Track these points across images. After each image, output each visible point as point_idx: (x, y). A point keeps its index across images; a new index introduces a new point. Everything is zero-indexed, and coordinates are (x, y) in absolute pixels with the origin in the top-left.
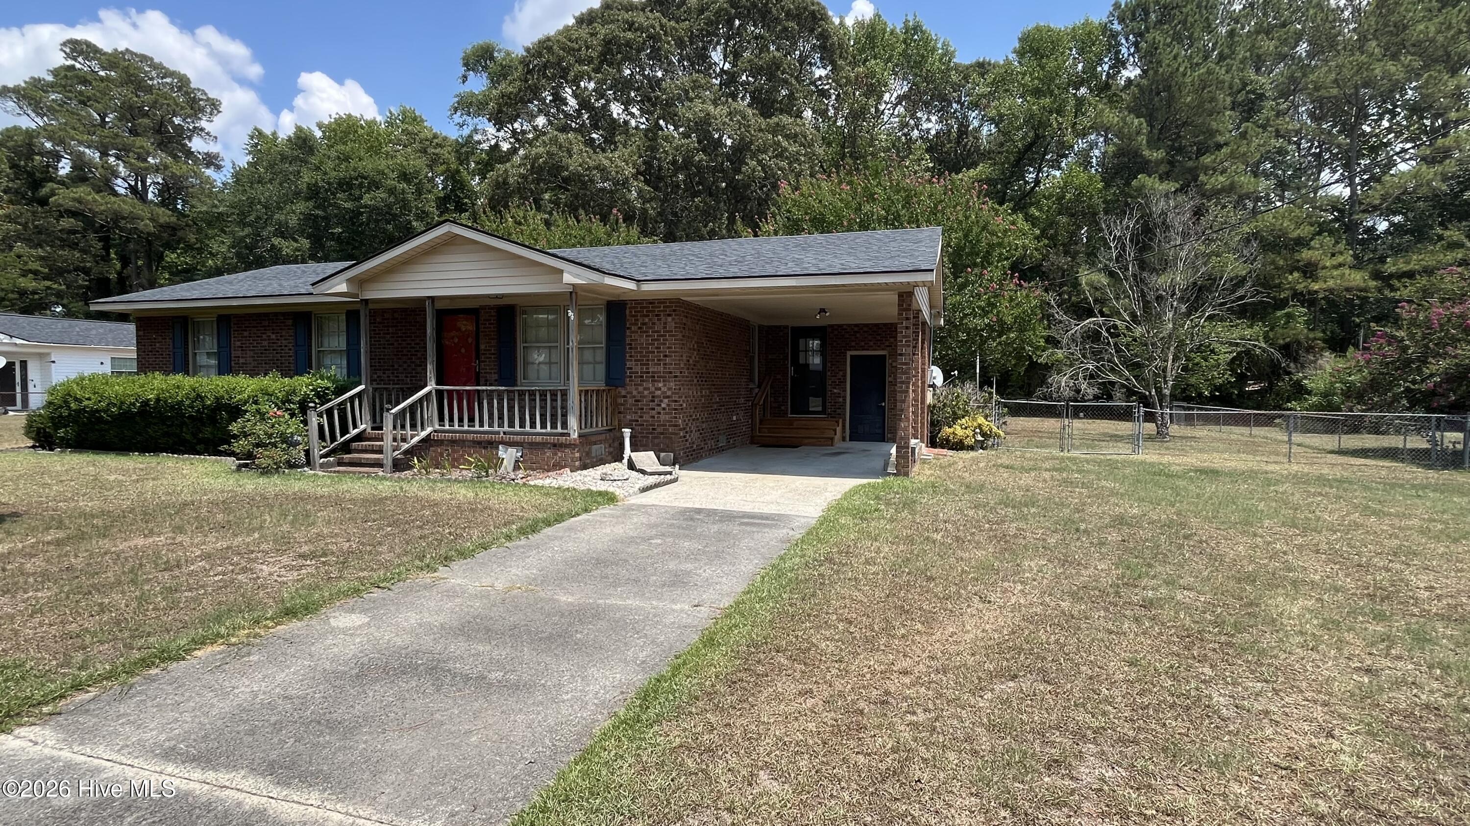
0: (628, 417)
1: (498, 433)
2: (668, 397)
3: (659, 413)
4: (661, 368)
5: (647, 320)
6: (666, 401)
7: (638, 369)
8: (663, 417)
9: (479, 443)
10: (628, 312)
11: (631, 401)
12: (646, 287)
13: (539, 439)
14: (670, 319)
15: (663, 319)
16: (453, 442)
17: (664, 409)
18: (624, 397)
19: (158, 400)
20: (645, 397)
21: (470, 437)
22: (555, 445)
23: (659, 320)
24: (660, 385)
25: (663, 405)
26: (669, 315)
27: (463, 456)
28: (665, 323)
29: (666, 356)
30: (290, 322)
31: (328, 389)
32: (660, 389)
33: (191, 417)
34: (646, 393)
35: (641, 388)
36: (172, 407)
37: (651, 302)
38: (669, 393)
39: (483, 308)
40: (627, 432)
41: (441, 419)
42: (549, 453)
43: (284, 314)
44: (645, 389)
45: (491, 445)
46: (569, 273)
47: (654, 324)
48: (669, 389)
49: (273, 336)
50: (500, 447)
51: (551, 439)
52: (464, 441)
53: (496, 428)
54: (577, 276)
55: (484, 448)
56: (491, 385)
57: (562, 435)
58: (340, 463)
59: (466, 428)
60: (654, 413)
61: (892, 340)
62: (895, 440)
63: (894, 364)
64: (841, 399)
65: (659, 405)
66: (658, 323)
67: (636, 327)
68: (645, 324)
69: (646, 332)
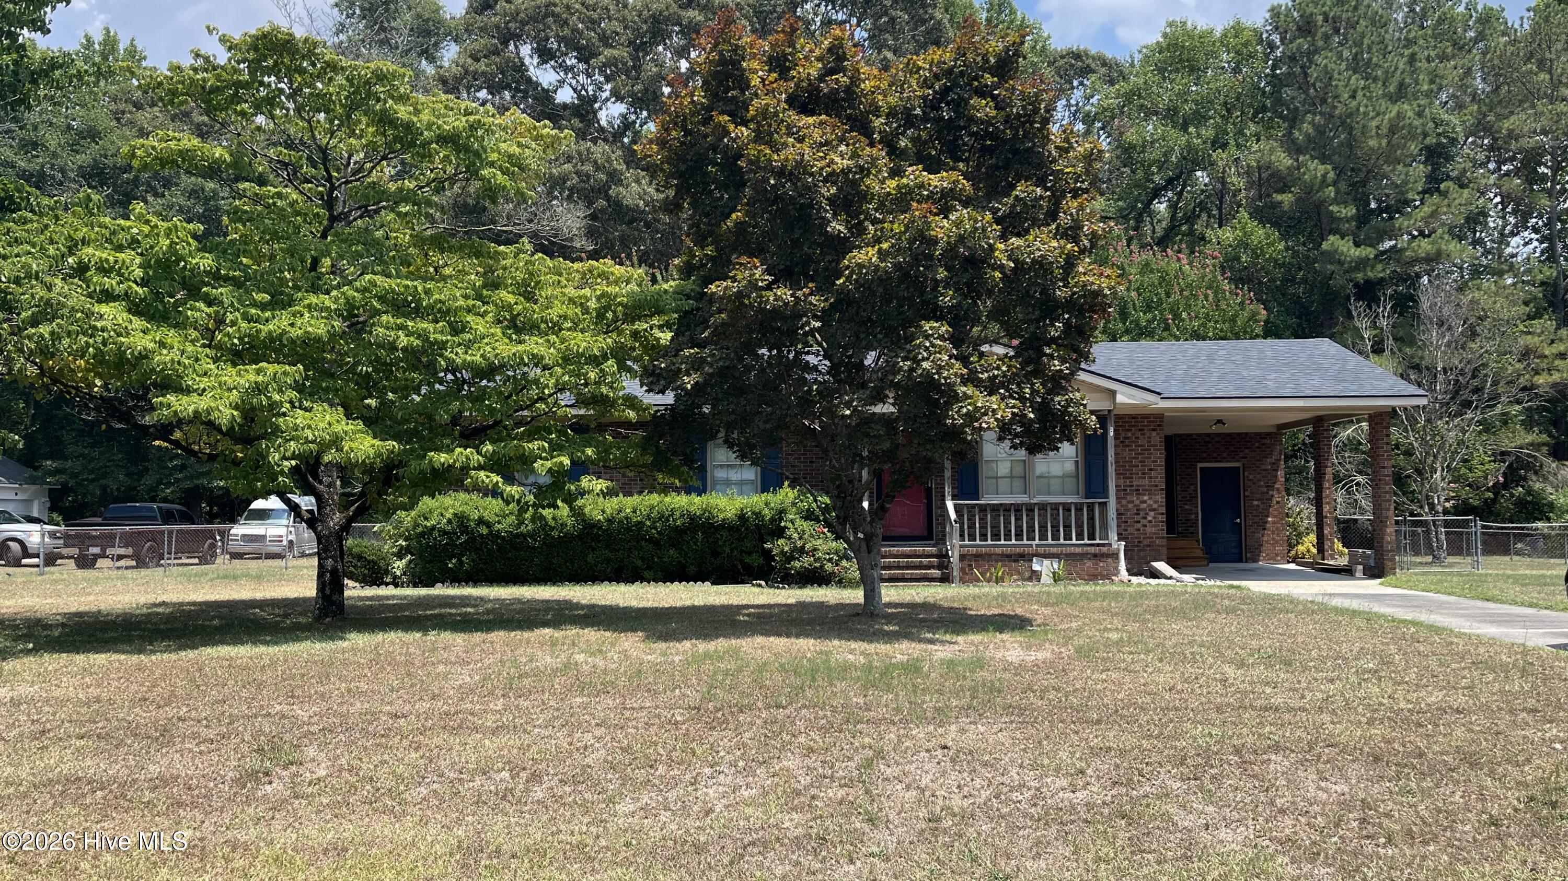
1: (1029, 546)
2: (1154, 510)
3: (1145, 526)
4: (1146, 482)
5: (1129, 434)
6: (1152, 513)
7: (1121, 482)
8: (1148, 530)
9: (1008, 556)
13: (1077, 550)
14: (1154, 434)
15: (1147, 434)
17: (1150, 521)
20: (1129, 510)
21: (999, 551)
22: (1095, 556)
23: (1145, 434)
24: (1146, 498)
25: (1149, 518)
26: (1154, 430)
27: (990, 570)
28: (1150, 438)
29: (1151, 470)
32: (1145, 502)
34: (1130, 506)
35: (1124, 502)
37: (1134, 417)
38: (1155, 506)
40: (1122, 545)
42: (1089, 564)
44: (1129, 502)
45: (1027, 557)
46: (1124, 394)
47: (1137, 438)
48: (1156, 502)
50: (1034, 559)
51: (1092, 550)
52: (989, 555)
53: (1026, 542)
54: (1132, 397)
55: (1015, 561)
57: (1103, 545)
59: (990, 542)
60: (1139, 525)
61: (1247, 451)
62: (1256, 560)
63: (1251, 477)
64: (1193, 517)
65: (1145, 518)
66: (1141, 437)
67: (1118, 441)
68: (1128, 438)
69: (1128, 446)
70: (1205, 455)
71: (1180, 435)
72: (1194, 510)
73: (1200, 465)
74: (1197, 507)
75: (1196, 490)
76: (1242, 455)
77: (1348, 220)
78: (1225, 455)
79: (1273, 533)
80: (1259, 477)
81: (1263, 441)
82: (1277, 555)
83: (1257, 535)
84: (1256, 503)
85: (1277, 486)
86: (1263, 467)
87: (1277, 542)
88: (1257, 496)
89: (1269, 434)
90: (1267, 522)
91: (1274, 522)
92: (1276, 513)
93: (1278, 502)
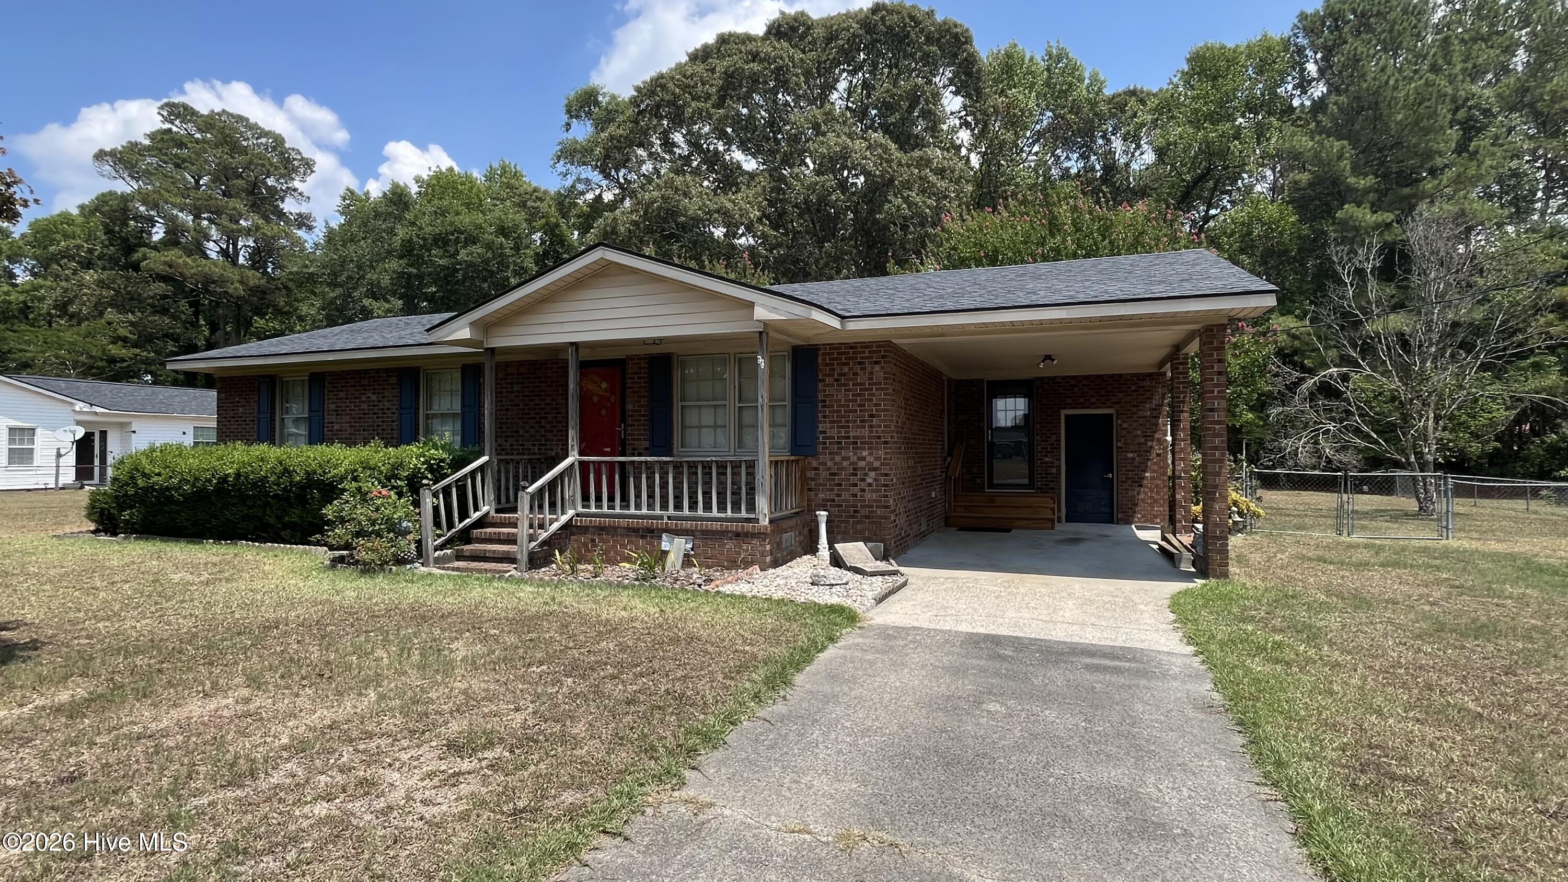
0: (821, 496)
1: (661, 518)
2: (875, 469)
3: (863, 490)
4: (866, 432)
5: (846, 369)
6: (873, 474)
7: (834, 433)
8: (868, 496)
9: (636, 531)
10: (820, 360)
11: (824, 474)
12: (852, 325)
13: (716, 526)
14: (877, 368)
15: (869, 368)
16: (601, 529)
17: (870, 485)
18: (816, 469)
20: (843, 469)
21: (623, 522)
22: (737, 535)
23: (863, 369)
24: (865, 453)
25: (869, 480)
26: (876, 363)
27: (614, 547)
28: (871, 373)
29: (872, 416)
30: (394, 380)
31: (442, 461)
32: (864, 459)
33: (276, 496)
34: (845, 464)
35: (838, 459)
36: (254, 485)
37: (852, 346)
38: (877, 464)
39: (630, 358)
40: (823, 515)
41: (585, 498)
42: (730, 545)
43: (387, 370)
44: (844, 459)
45: (652, 533)
46: (763, 306)
47: (856, 374)
48: (877, 459)
49: (374, 397)
50: (664, 536)
51: (734, 526)
52: (616, 528)
53: (658, 512)
54: (774, 309)
55: (643, 537)
56: (640, 455)
57: (748, 520)
58: (459, 557)
59: (618, 510)
60: (856, 490)
61: (1121, 395)
62: (1128, 522)
63: (1125, 425)
64: (1054, 470)
65: (863, 480)
66: (861, 373)
67: (832, 379)
68: (844, 374)
69: (845, 385)
70: (1069, 401)
71: (1041, 379)
72: (1056, 464)
73: (1064, 412)
74: (1060, 460)
75: (1059, 441)
76: (1115, 399)
77: (1367, 191)
78: (1093, 400)
79: (1151, 490)
80: (1135, 425)
81: (1141, 384)
82: (1156, 517)
83: (1131, 493)
84: (1130, 455)
85: (1157, 436)
86: (1141, 413)
87: (1156, 501)
88: (1132, 447)
89: (1149, 376)
90: (1143, 478)
91: (1152, 478)
92: (1156, 468)
93: (1158, 455)
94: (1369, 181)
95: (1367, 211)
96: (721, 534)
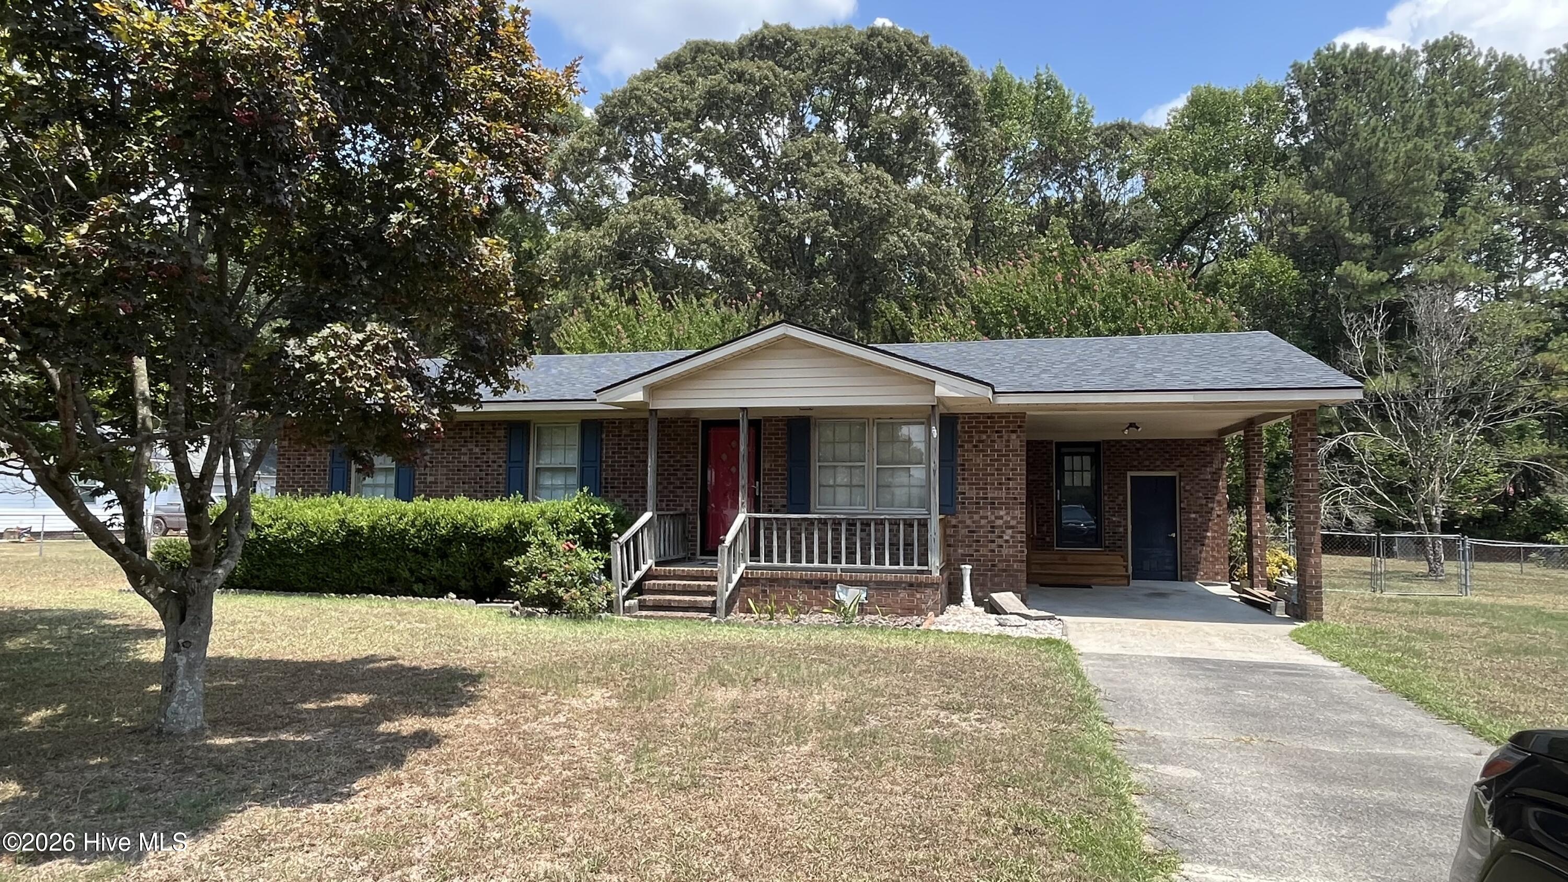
0: (960, 551)
1: (835, 570)
2: (1012, 527)
3: (1001, 546)
4: (1003, 494)
5: (984, 437)
6: (1010, 531)
7: (973, 494)
8: (1005, 551)
9: (809, 582)
10: (959, 427)
11: (964, 532)
12: (1002, 400)
13: (891, 577)
14: (1014, 436)
15: (1005, 437)
17: (1007, 541)
18: (955, 526)
19: (373, 528)
20: (981, 527)
21: (795, 575)
22: (911, 585)
23: (1000, 437)
24: (1002, 513)
25: (1006, 537)
26: (1013, 432)
28: (1008, 441)
29: (1009, 479)
30: (501, 433)
31: (607, 515)
32: (1001, 518)
34: (983, 522)
35: (976, 517)
37: (990, 416)
38: (1013, 523)
39: (768, 419)
40: (967, 569)
42: (903, 594)
43: (493, 423)
44: (982, 518)
45: (826, 584)
46: (944, 385)
47: (993, 441)
48: (1013, 518)
49: (477, 450)
50: (838, 587)
51: (907, 578)
52: (787, 580)
53: (830, 565)
54: (954, 388)
55: (815, 588)
56: (777, 512)
57: (921, 572)
59: (789, 564)
60: (993, 546)
61: (1184, 459)
62: (1192, 580)
63: (1188, 488)
64: (1121, 529)
65: (1001, 537)
66: (998, 440)
67: (970, 446)
68: (982, 441)
69: (982, 451)
70: (1135, 463)
71: (1108, 442)
72: (1123, 523)
73: (1130, 474)
74: (1126, 519)
75: (1125, 501)
76: (1178, 463)
77: (1364, 247)
78: (1158, 463)
79: (1213, 549)
80: (1197, 487)
81: (1202, 449)
82: (1217, 574)
83: (1193, 552)
84: (1193, 516)
85: (1217, 498)
86: (1202, 477)
87: (1217, 559)
88: (1195, 509)
89: (1209, 441)
90: (1205, 537)
91: (1214, 538)
92: (1216, 528)
93: (1219, 516)
94: (1365, 239)
95: (1364, 269)
96: (895, 586)
